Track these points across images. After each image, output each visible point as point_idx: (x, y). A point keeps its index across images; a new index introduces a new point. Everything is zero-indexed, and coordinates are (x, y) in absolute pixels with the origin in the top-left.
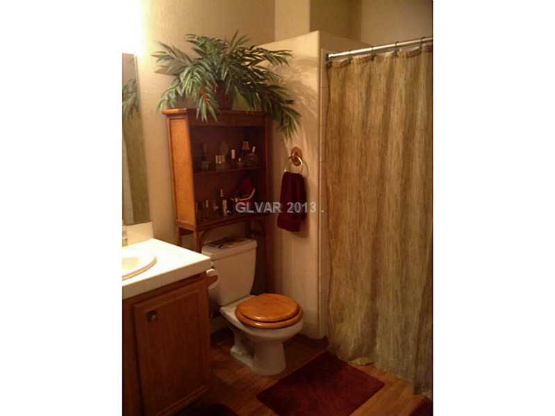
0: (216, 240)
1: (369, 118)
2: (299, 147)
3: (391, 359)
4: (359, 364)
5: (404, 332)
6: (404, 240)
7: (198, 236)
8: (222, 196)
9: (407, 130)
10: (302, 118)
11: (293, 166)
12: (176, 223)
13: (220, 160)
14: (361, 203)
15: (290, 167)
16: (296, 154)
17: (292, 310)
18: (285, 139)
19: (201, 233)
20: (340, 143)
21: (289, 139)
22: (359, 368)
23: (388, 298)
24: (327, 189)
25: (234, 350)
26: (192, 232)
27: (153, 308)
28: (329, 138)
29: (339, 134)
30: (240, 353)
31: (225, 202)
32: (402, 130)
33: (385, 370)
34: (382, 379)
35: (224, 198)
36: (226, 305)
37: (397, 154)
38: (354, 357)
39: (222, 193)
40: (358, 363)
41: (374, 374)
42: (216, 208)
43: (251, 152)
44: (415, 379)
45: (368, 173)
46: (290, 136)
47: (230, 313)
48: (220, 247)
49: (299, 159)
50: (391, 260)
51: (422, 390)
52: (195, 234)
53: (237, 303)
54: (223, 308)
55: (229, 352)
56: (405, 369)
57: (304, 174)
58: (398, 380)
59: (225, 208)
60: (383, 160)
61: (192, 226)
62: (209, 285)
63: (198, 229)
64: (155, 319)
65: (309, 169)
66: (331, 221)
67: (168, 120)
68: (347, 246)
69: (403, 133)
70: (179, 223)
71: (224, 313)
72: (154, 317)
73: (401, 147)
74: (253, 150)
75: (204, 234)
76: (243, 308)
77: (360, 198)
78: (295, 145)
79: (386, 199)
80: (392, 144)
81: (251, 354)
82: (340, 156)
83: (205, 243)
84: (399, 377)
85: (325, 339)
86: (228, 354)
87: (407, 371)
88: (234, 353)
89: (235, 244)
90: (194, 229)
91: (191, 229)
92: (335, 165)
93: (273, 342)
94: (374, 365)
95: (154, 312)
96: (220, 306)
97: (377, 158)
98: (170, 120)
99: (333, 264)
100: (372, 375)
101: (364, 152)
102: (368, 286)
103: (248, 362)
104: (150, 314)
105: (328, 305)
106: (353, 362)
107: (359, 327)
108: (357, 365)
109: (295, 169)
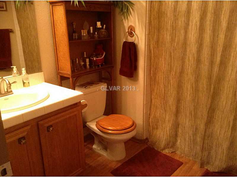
0: (82, 83)
1: (178, 6)
2: (133, 25)
3: (186, 149)
4: (168, 152)
5: (195, 134)
6: (197, 81)
7: (73, 80)
8: (85, 56)
9: (202, 13)
10: (135, 6)
11: (129, 37)
12: (58, 73)
13: (84, 33)
14: (171, 59)
15: (127, 38)
16: (131, 29)
17: (130, 123)
18: (124, 21)
19: (74, 79)
20: (159, 22)
21: (126, 21)
22: (168, 154)
23: (186, 115)
24: (150, 52)
25: (94, 146)
26: (69, 78)
27: (50, 124)
28: (152, 19)
29: (159, 16)
30: (99, 149)
31: (87, 60)
32: (199, 13)
33: (183, 155)
34: (181, 160)
35: (86, 58)
36: (90, 121)
37: (195, 29)
38: (164, 149)
39: (85, 55)
40: (166, 152)
41: (177, 158)
42: (82, 63)
43: (103, 29)
44: (201, 159)
45: (176, 40)
46: (127, 18)
47: (93, 126)
48: (85, 87)
49: (133, 32)
50: (189, 93)
51: (205, 165)
52: (71, 79)
53: (97, 120)
54: (88, 123)
55: (92, 148)
56: (194, 154)
57: (136, 42)
58: (190, 160)
59: (88, 63)
60: (186, 32)
61: (69, 75)
62: (82, 110)
63: (72, 77)
64: (52, 130)
65: (139, 39)
66: (152, 71)
67: (51, 7)
68: (162, 86)
69: (200, 15)
70: (60, 73)
71: (89, 126)
72: (51, 129)
73: (198, 23)
74: (104, 28)
75: (76, 79)
76: (100, 123)
77: (171, 56)
78: (130, 24)
79: (187, 57)
80: (192, 22)
81: (105, 148)
82: (159, 31)
83: (77, 85)
84: (191, 159)
85: (147, 139)
86: (91, 149)
87: (195, 155)
88: (94, 148)
89: (94, 86)
90: (70, 77)
91: (68, 76)
92: (155, 36)
93: (119, 141)
94: (176, 152)
95: (51, 126)
96: (86, 122)
97: (182, 32)
98: (52, 6)
99: (153, 97)
100: (176, 158)
101: (174, 28)
102: (174, 109)
103: (104, 153)
104: (48, 128)
105: (149, 119)
106: (164, 151)
107: (168, 132)
108: (167, 153)
109: (130, 39)
